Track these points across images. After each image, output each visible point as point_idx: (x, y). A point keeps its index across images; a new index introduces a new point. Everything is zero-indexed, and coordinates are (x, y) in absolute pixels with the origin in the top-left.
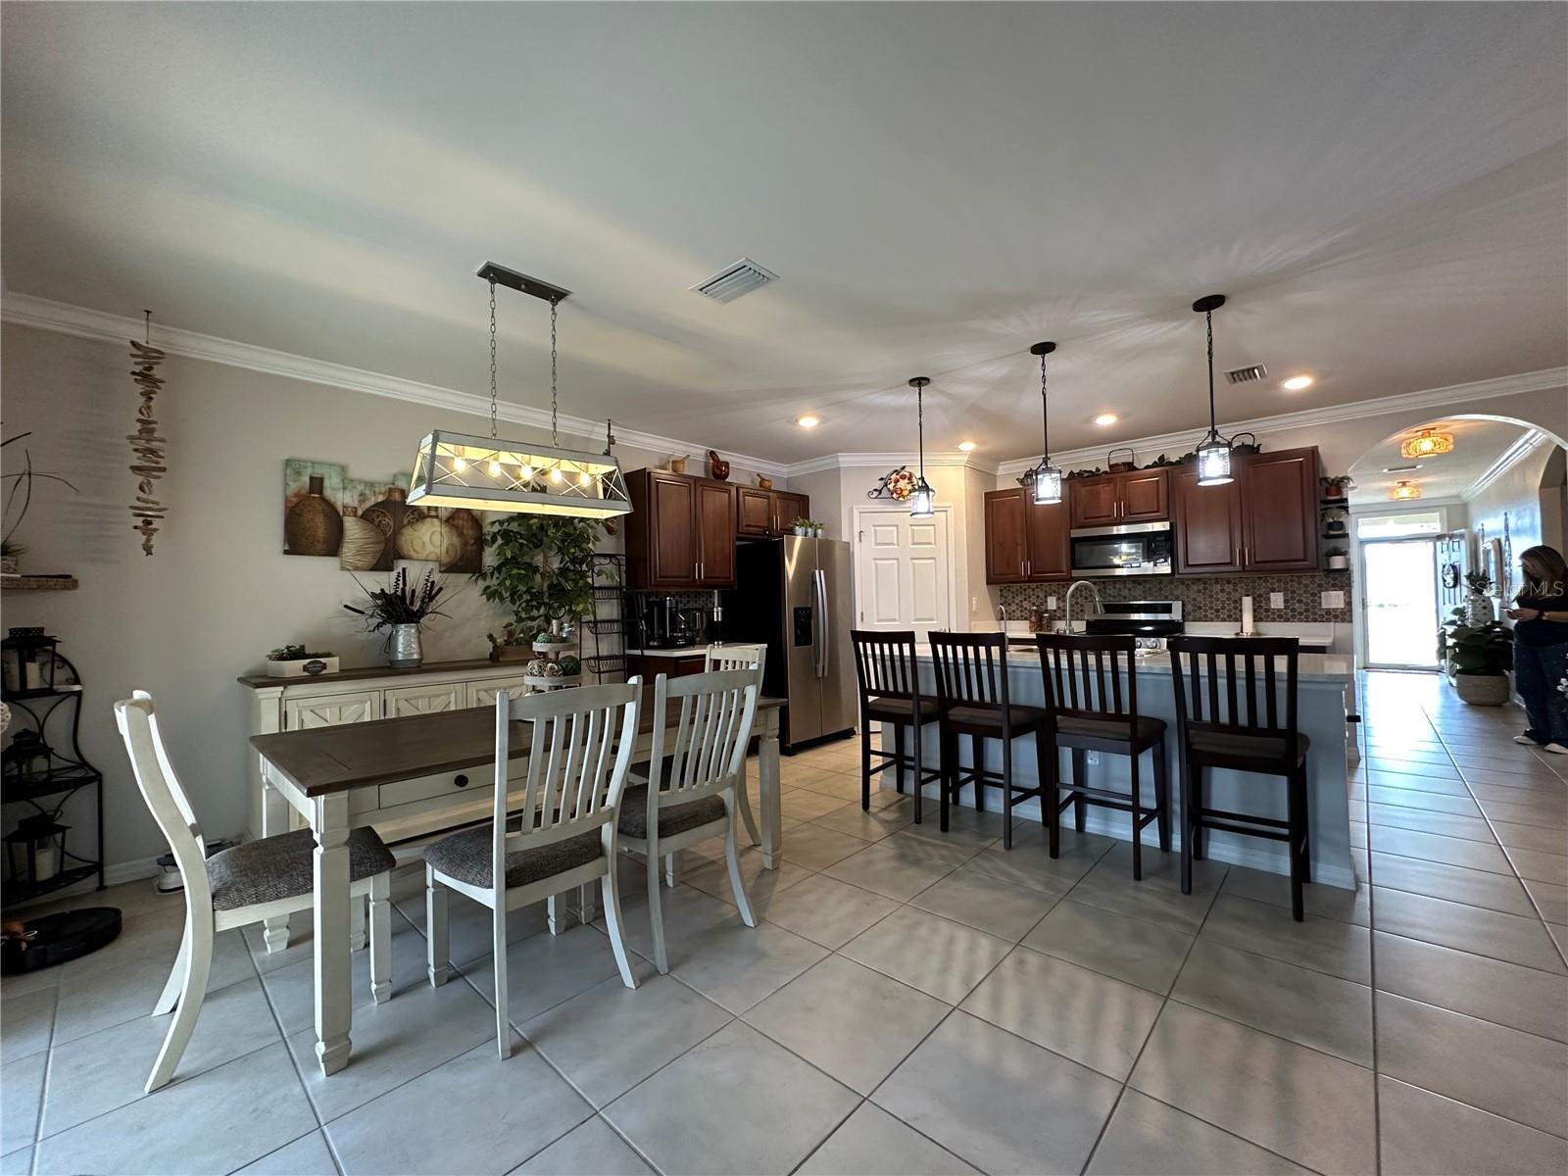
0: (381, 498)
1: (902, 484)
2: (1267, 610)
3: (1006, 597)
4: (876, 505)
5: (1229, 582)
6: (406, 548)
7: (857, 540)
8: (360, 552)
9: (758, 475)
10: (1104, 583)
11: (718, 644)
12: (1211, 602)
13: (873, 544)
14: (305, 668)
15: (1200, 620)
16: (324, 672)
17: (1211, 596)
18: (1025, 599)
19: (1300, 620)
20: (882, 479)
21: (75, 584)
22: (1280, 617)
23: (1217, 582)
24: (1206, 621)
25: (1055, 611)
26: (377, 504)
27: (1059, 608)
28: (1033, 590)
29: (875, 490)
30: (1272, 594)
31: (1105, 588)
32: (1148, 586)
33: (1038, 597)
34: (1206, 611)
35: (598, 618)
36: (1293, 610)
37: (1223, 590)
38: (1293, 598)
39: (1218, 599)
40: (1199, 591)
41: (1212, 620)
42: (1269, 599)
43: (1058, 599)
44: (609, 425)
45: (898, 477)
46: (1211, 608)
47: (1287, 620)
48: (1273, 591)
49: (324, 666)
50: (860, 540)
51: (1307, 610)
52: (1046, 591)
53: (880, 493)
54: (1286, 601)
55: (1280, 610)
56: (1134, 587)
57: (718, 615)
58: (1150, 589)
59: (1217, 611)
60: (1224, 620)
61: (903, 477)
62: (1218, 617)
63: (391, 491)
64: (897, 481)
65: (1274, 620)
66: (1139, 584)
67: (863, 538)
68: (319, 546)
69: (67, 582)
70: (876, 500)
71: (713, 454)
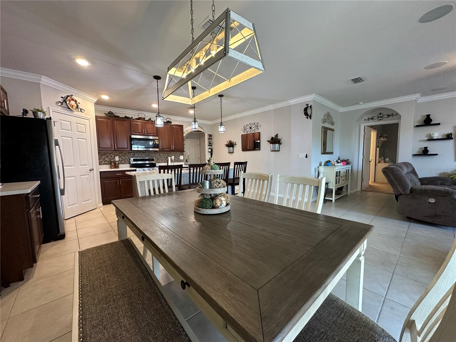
2: (172, 160)
5: (164, 153)
10: (134, 152)
12: (161, 158)
17: (161, 157)
18: (106, 157)
19: (177, 162)
20: (63, 98)
23: (162, 153)
25: (118, 161)
27: (120, 160)
28: (109, 154)
29: (60, 102)
32: (146, 154)
33: (111, 156)
34: (160, 160)
36: (176, 160)
37: (163, 155)
38: (175, 157)
39: (162, 157)
40: (158, 155)
41: (161, 163)
42: (172, 157)
43: (119, 157)
45: (70, 99)
46: (161, 160)
48: (173, 155)
50: (55, 126)
51: (178, 160)
52: (114, 155)
53: (62, 104)
56: (143, 154)
59: (162, 160)
60: (163, 162)
62: (162, 162)
65: (174, 162)
70: (61, 107)
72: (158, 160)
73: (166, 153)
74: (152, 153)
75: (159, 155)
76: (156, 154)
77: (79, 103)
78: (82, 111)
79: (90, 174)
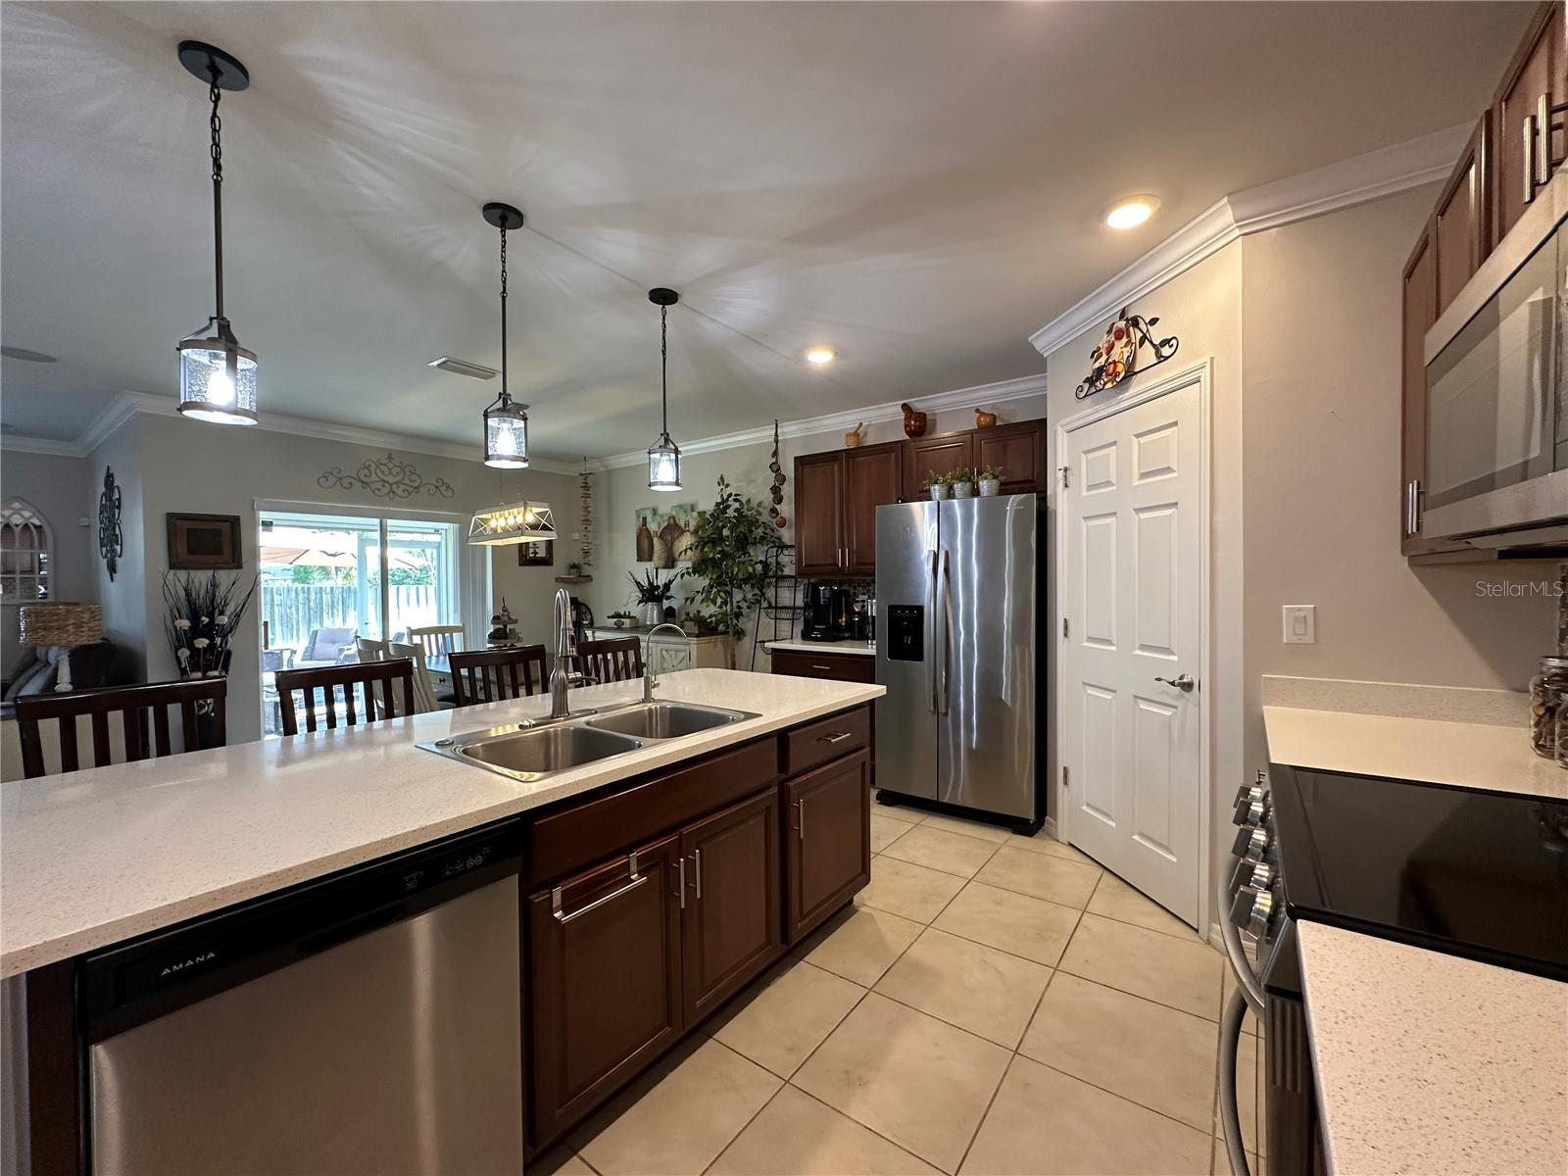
0: (666, 524)
1: (1120, 350)
4: (1088, 410)
7: (1062, 485)
11: (872, 644)
13: (1084, 489)
14: (615, 623)
20: (1092, 354)
21: (592, 580)
26: (665, 528)
29: (1086, 380)
35: (778, 605)
44: (777, 425)
45: (1112, 337)
49: (623, 623)
50: (1066, 486)
53: (1091, 385)
57: (872, 608)
61: (1120, 335)
63: (670, 518)
64: (1111, 347)
67: (1071, 479)
69: (590, 578)
70: (1088, 400)
71: (905, 407)
77: (1153, 321)
78: (1166, 351)
79: (1179, 704)
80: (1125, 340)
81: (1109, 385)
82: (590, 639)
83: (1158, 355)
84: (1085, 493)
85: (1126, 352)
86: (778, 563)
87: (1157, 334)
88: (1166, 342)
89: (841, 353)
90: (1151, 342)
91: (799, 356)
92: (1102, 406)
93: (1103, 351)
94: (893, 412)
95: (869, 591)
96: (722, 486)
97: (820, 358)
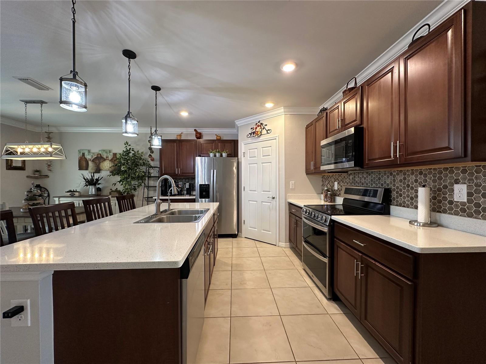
0: (96, 156)
1: (258, 129)
2: (451, 202)
3: (323, 181)
4: (250, 140)
5: (421, 173)
6: (101, 168)
7: (243, 156)
8: (92, 169)
9: (216, 135)
11: (187, 196)
12: (408, 191)
13: (249, 157)
14: (70, 194)
15: (400, 205)
16: (75, 195)
18: (328, 183)
20: (252, 128)
21: (48, 177)
22: (463, 210)
23: (412, 174)
24: (404, 206)
25: (337, 191)
26: (95, 158)
27: (338, 189)
28: (331, 177)
29: (250, 134)
30: (455, 185)
31: (355, 177)
33: (332, 182)
34: (404, 198)
35: (149, 186)
36: (478, 205)
38: (478, 192)
39: (412, 188)
40: (401, 181)
42: (453, 190)
43: (338, 183)
45: (257, 126)
46: (408, 196)
47: (470, 216)
48: (457, 181)
49: (75, 194)
52: (334, 178)
53: (251, 135)
54: (469, 194)
55: (463, 204)
57: (187, 186)
58: (374, 178)
61: (258, 126)
63: (98, 154)
64: (256, 128)
65: (456, 214)
66: (370, 174)
67: (245, 155)
68: (84, 168)
69: (47, 176)
70: (250, 138)
71: (195, 130)
72: (401, 195)
73: (430, 173)
74: (385, 174)
75: (405, 179)
76: (394, 176)
77: (266, 125)
78: (269, 132)
79: (272, 202)
80: (260, 127)
81: (256, 136)
82: (57, 203)
83: (267, 132)
84: (249, 159)
85: (260, 130)
86: (149, 172)
87: (267, 127)
88: (268, 130)
89: (190, 113)
90: (265, 129)
91: (178, 113)
92: (254, 140)
93: (254, 128)
94: (191, 131)
95: (182, 181)
96: (127, 145)
97: (184, 114)
